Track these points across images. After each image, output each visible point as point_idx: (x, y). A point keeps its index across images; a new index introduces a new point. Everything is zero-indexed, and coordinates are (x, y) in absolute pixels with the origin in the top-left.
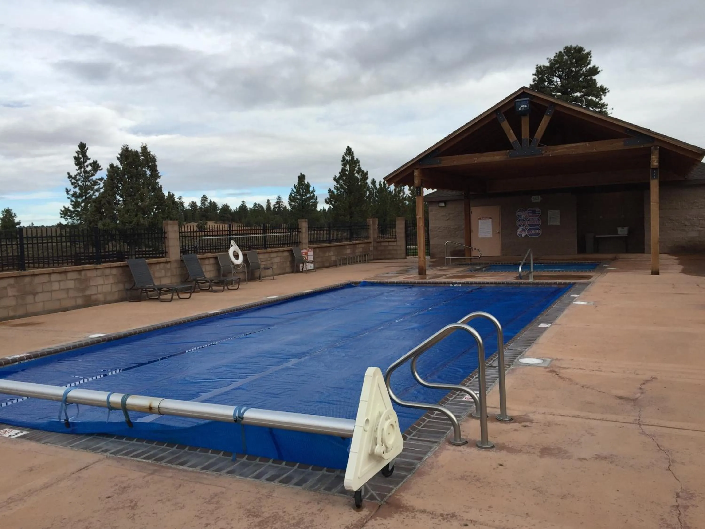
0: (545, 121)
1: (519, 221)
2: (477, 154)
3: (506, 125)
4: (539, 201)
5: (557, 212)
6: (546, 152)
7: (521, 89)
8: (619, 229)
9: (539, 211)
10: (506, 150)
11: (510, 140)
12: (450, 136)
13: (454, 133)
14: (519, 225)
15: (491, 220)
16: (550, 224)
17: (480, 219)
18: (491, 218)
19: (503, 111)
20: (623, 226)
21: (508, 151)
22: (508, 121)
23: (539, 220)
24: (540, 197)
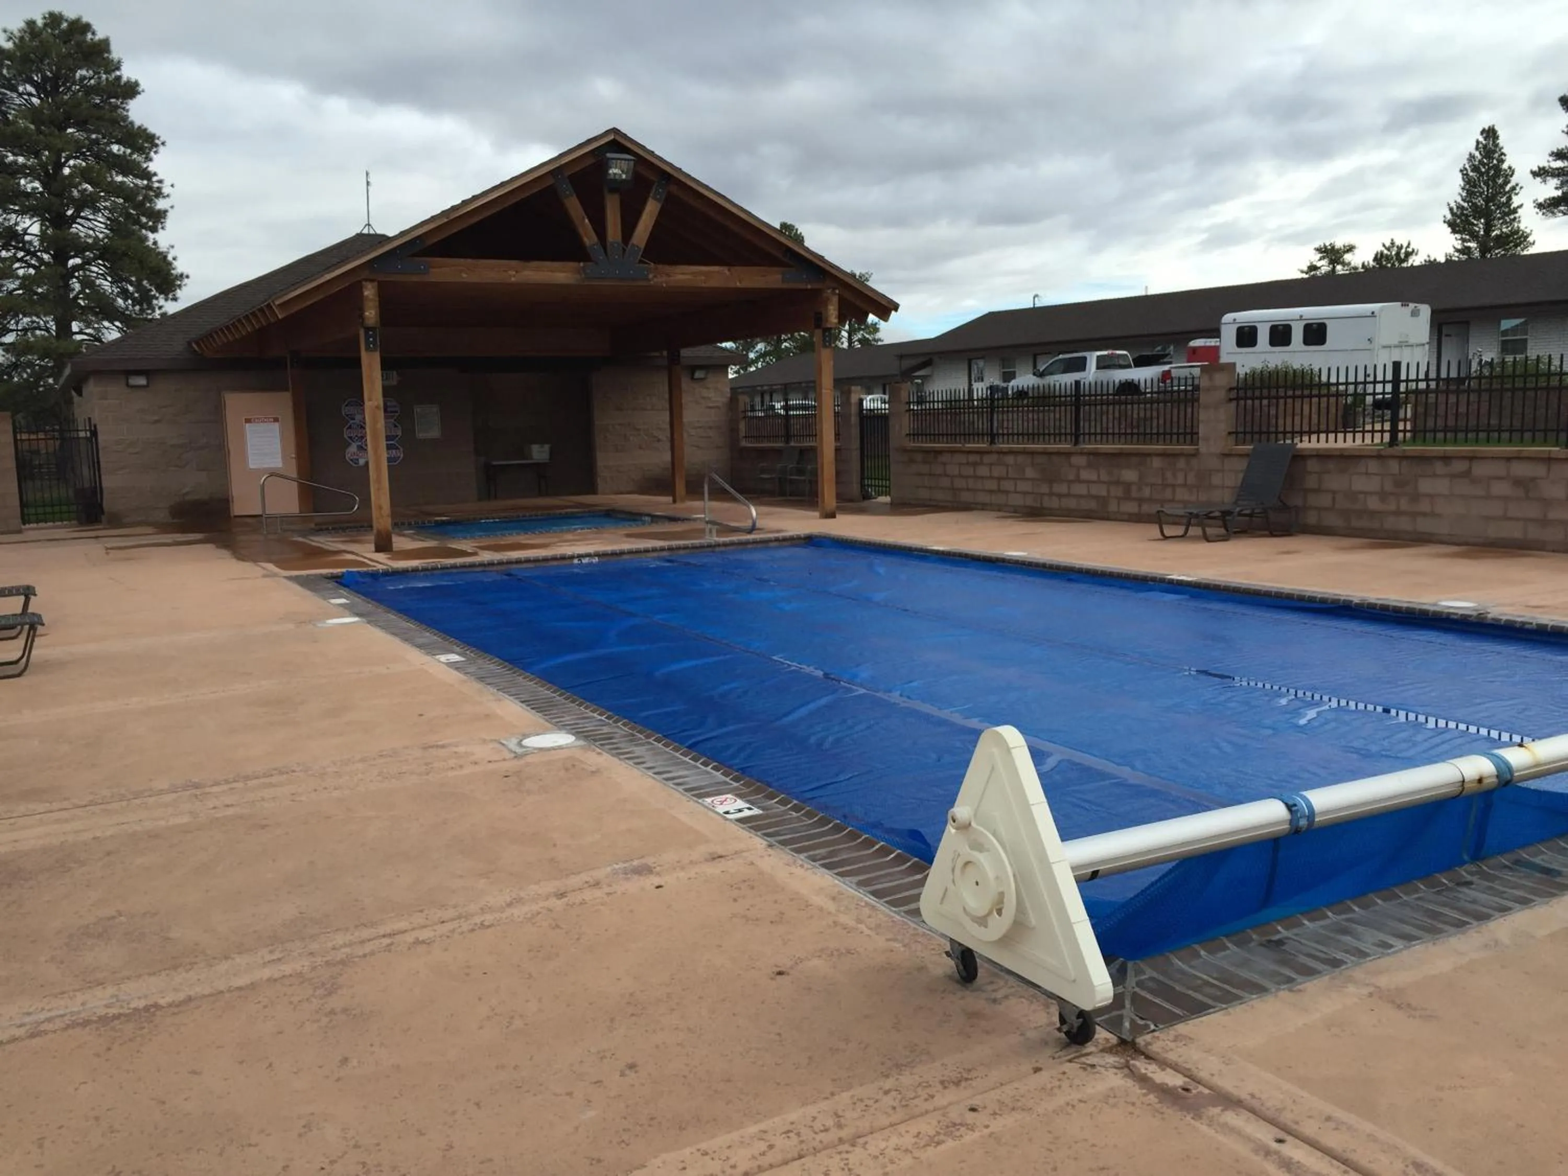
0: (651, 211)
1: (350, 427)
2: (514, 263)
3: (574, 206)
4: (395, 383)
5: (435, 409)
6: (655, 276)
7: (608, 132)
8: (535, 448)
9: (395, 406)
10: (579, 261)
11: (585, 239)
12: (454, 208)
13: (465, 203)
14: (350, 438)
15: (277, 425)
16: (420, 435)
17: (248, 421)
18: (276, 420)
19: (568, 173)
20: (542, 442)
21: (582, 264)
22: (578, 197)
23: (396, 426)
24: (395, 373)
